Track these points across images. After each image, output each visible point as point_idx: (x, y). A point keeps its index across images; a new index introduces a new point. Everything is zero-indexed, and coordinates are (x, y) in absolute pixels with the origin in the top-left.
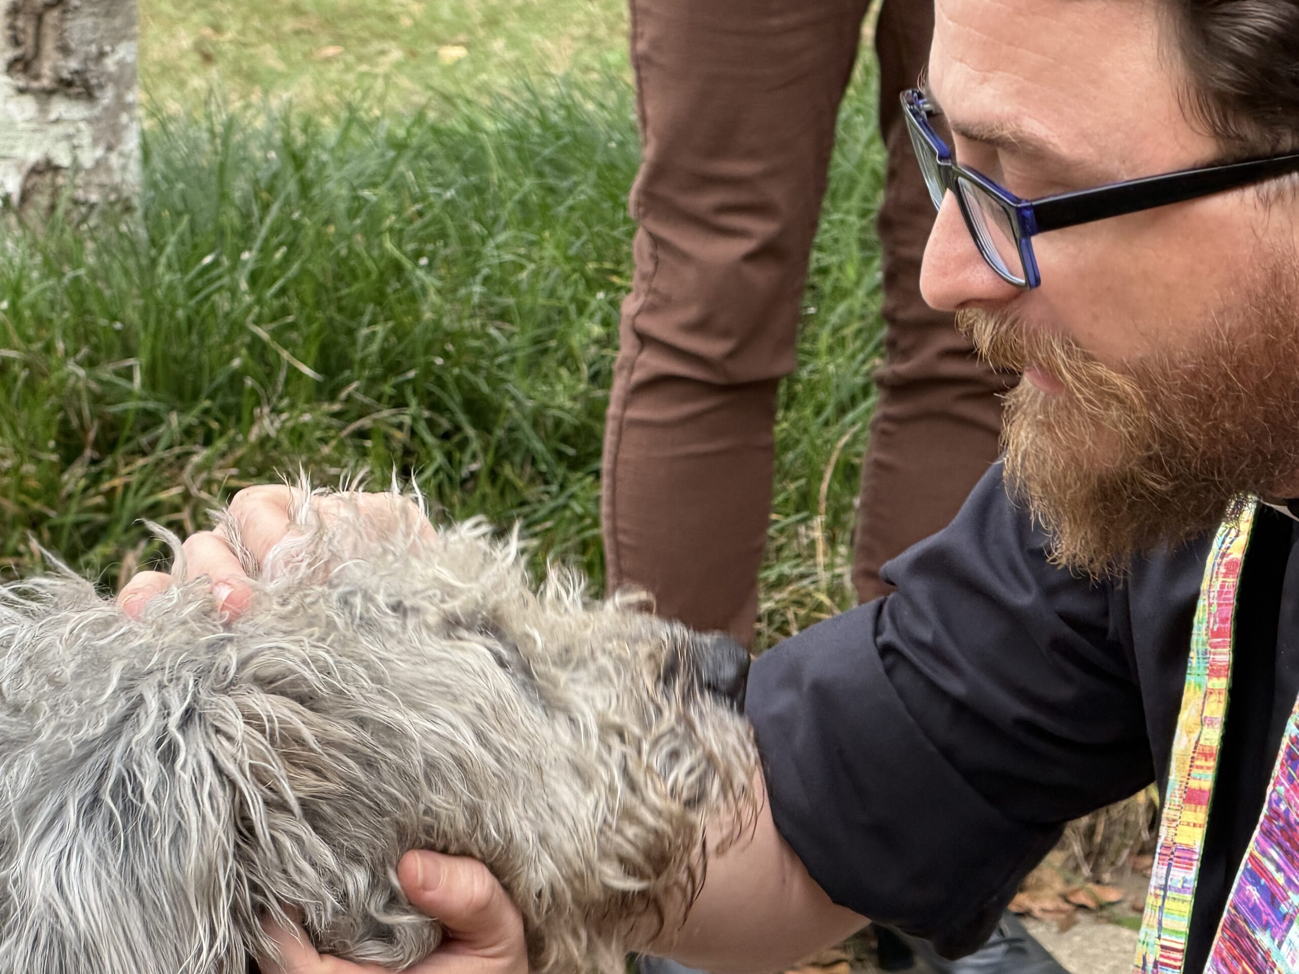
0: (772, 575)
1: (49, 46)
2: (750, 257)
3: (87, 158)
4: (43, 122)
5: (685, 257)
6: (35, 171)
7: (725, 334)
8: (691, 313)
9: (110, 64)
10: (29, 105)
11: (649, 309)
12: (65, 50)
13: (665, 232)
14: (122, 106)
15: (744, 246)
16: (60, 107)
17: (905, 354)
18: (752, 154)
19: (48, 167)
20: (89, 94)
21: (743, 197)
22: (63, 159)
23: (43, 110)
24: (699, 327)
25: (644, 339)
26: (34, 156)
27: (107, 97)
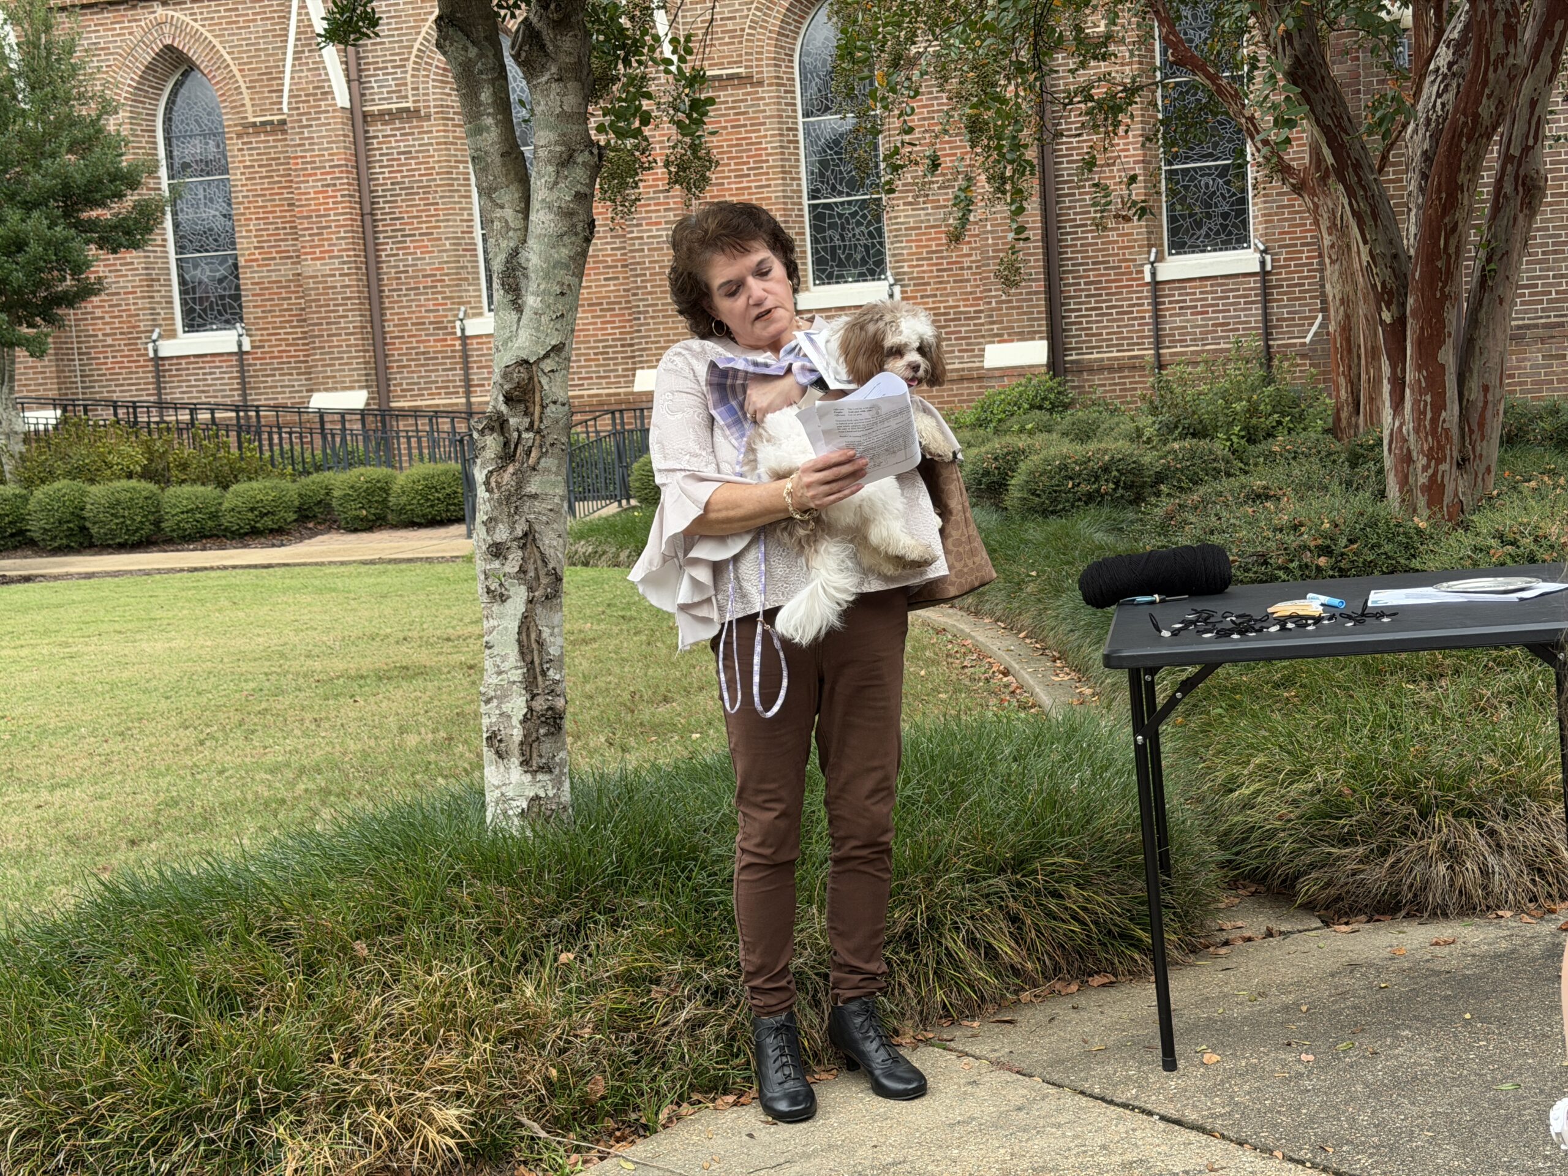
0: (799, 927)
1: (535, 755)
2: (776, 818)
3: (551, 794)
4: (534, 782)
5: (755, 819)
6: (532, 799)
7: (771, 846)
8: (757, 840)
9: (557, 759)
10: (529, 777)
11: (744, 839)
12: (541, 756)
13: (747, 811)
14: (562, 773)
15: (776, 814)
16: (540, 777)
17: (838, 849)
18: (774, 781)
19: (537, 798)
20: (550, 771)
21: (773, 796)
22: (543, 795)
23: (534, 778)
24: (761, 845)
25: (743, 850)
26: (532, 794)
27: (557, 771)
